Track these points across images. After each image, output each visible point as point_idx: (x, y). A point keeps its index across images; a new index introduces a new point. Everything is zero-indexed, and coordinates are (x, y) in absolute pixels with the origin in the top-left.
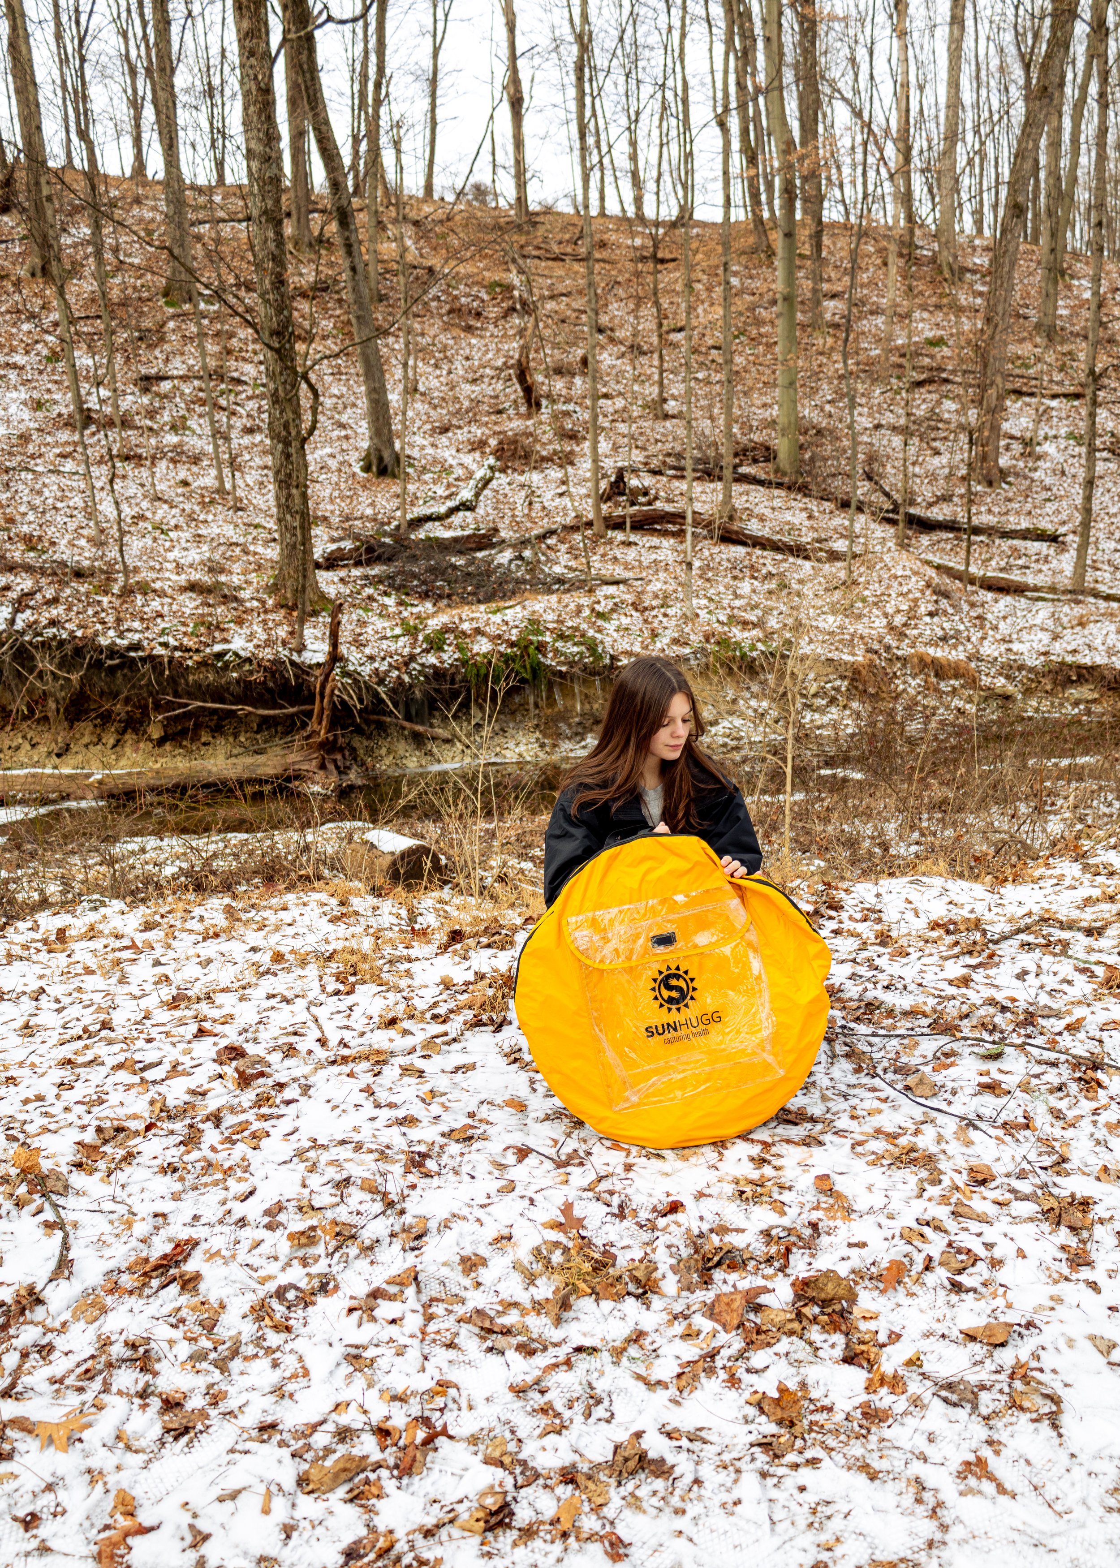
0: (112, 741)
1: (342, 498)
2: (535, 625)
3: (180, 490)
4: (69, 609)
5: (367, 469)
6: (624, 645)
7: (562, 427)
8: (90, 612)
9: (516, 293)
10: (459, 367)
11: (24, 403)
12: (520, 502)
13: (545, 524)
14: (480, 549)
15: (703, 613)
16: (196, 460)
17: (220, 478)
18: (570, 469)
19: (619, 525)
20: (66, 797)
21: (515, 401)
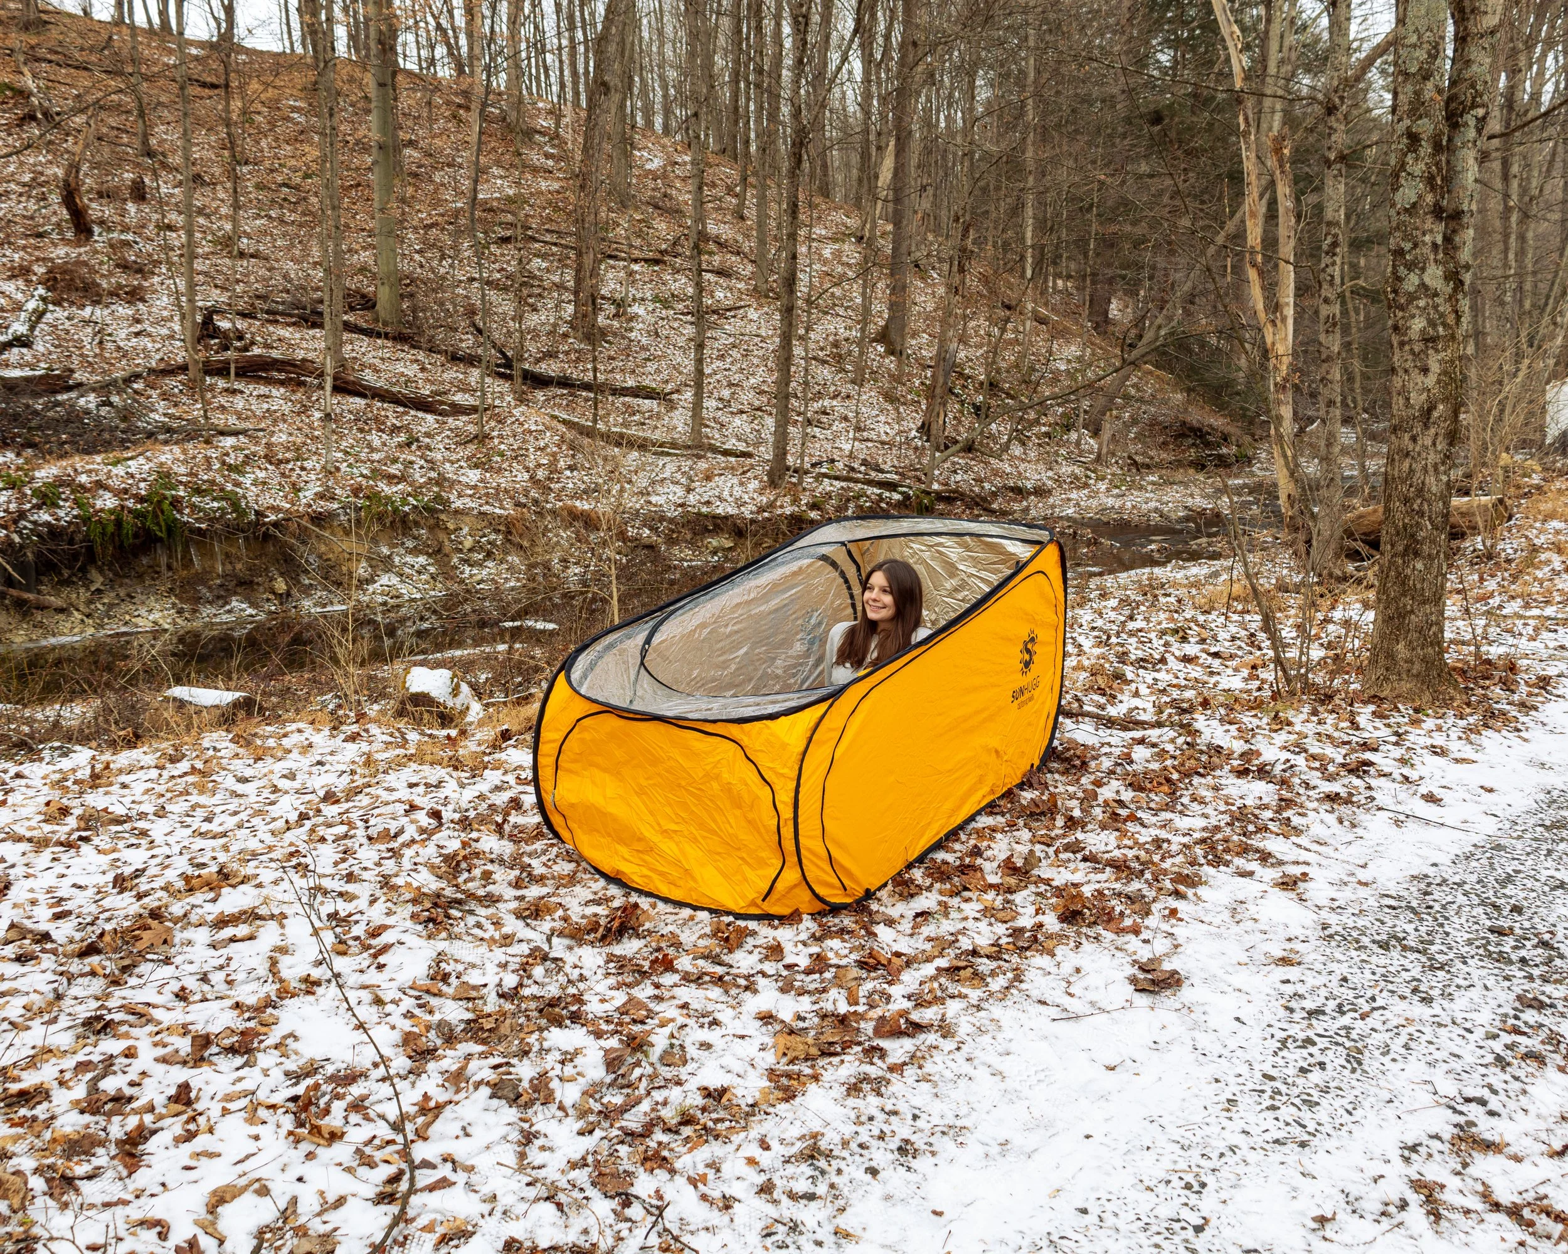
2: (165, 476)
6: (267, 500)
7: (122, 258)
12: (87, 341)
13: (127, 366)
14: (58, 392)
15: (343, 467)
18: (141, 306)
19: (222, 371)
21: (58, 225)
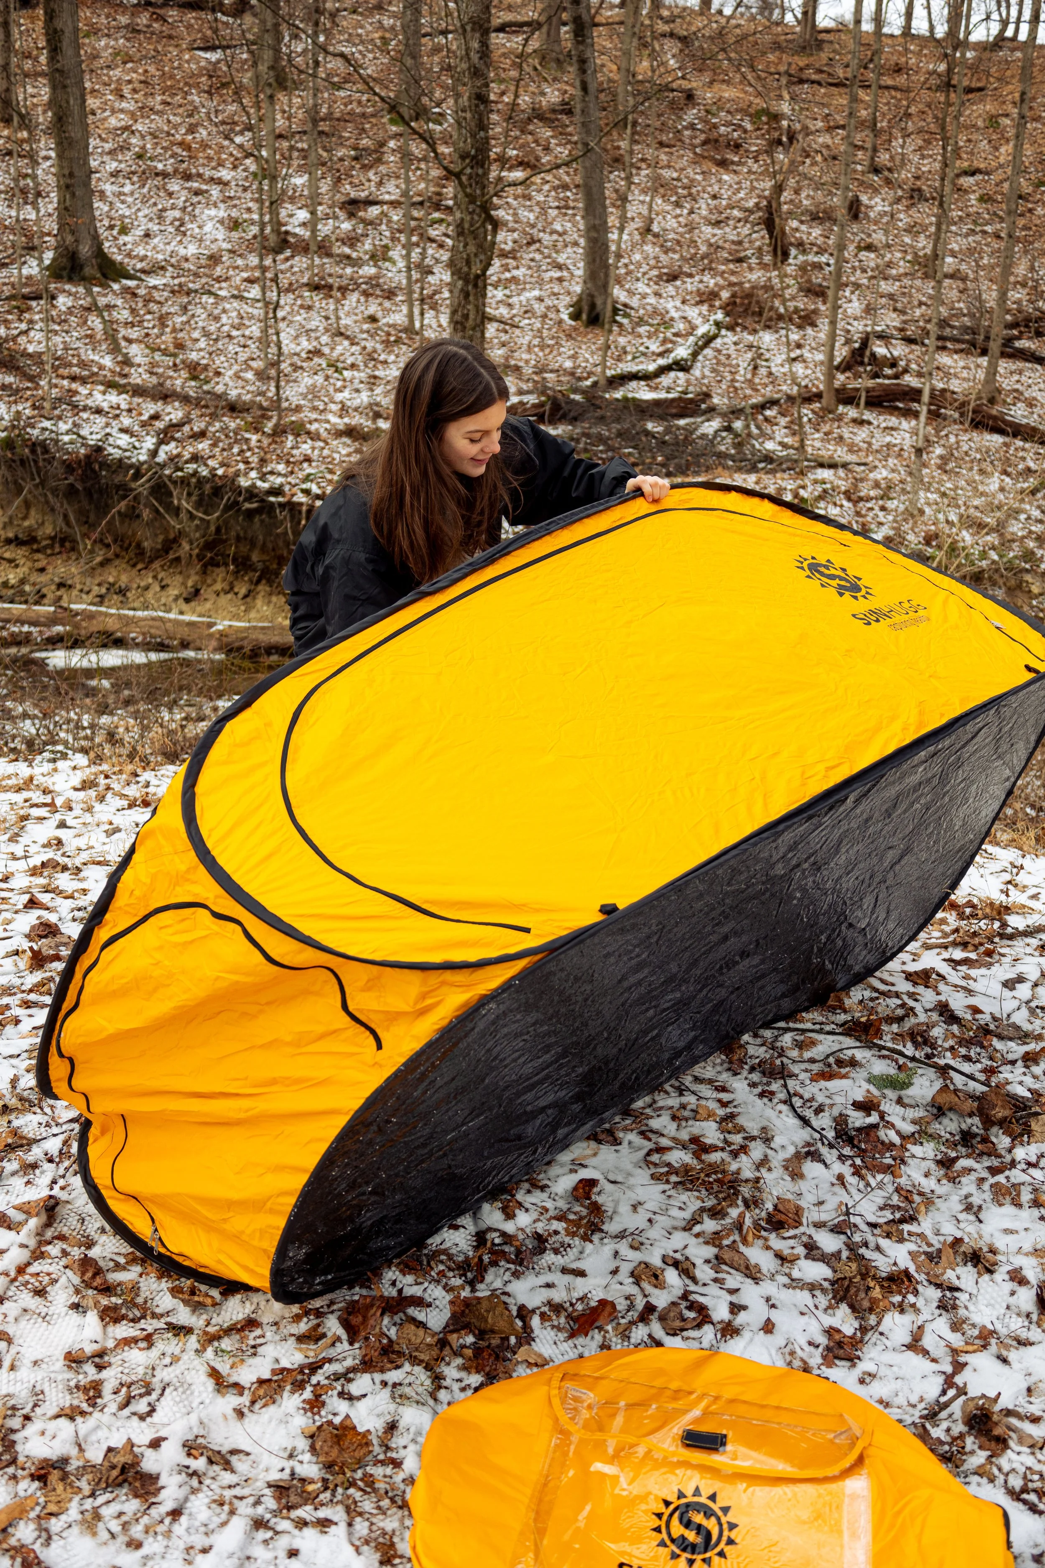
0: (243, 591)
1: (542, 347)
3: (366, 327)
4: (214, 445)
5: (575, 316)
7: (809, 281)
8: (236, 450)
9: (785, 123)
10: (703, 207)
11: (221, 222)
12: (744, 365)
13: (769, 392)
16: (390, 294)
17: (411, 316)
18: (809, 331)
20: (185, 645)
21: (760, 249)
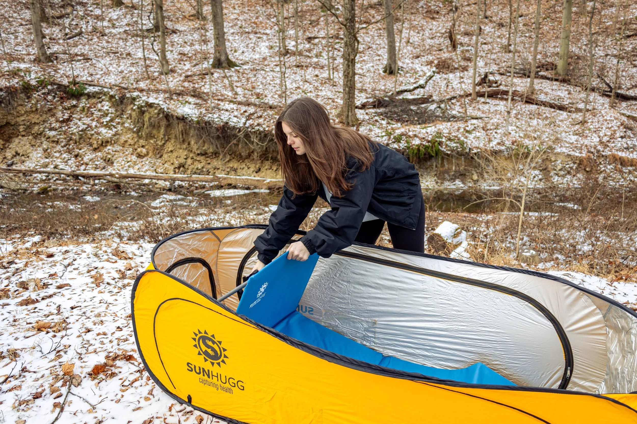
0: (275, 169)
1: (374, 82)
2: (439, 134)
3: (315, 78)
4: (265, 120)
5: (385, 72)
6: (476, 144)
7: (465, 56)
8: (272, 121)
9: (454, 4)
10: (427, 33)
11: (267, 47)
12: (443, 85)
13: (452, 94)
14: (423, 103)
15: (513, 133)
16: (322, 67)
17: (329, 74)
18: (466, 72)
19: (482, 95)
20: (256, 187)
21: (447, 46)
